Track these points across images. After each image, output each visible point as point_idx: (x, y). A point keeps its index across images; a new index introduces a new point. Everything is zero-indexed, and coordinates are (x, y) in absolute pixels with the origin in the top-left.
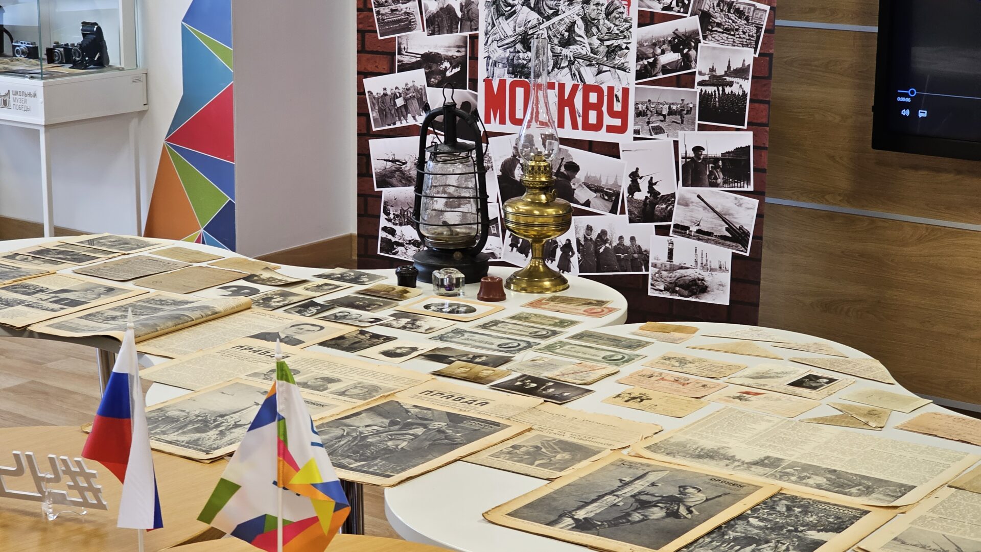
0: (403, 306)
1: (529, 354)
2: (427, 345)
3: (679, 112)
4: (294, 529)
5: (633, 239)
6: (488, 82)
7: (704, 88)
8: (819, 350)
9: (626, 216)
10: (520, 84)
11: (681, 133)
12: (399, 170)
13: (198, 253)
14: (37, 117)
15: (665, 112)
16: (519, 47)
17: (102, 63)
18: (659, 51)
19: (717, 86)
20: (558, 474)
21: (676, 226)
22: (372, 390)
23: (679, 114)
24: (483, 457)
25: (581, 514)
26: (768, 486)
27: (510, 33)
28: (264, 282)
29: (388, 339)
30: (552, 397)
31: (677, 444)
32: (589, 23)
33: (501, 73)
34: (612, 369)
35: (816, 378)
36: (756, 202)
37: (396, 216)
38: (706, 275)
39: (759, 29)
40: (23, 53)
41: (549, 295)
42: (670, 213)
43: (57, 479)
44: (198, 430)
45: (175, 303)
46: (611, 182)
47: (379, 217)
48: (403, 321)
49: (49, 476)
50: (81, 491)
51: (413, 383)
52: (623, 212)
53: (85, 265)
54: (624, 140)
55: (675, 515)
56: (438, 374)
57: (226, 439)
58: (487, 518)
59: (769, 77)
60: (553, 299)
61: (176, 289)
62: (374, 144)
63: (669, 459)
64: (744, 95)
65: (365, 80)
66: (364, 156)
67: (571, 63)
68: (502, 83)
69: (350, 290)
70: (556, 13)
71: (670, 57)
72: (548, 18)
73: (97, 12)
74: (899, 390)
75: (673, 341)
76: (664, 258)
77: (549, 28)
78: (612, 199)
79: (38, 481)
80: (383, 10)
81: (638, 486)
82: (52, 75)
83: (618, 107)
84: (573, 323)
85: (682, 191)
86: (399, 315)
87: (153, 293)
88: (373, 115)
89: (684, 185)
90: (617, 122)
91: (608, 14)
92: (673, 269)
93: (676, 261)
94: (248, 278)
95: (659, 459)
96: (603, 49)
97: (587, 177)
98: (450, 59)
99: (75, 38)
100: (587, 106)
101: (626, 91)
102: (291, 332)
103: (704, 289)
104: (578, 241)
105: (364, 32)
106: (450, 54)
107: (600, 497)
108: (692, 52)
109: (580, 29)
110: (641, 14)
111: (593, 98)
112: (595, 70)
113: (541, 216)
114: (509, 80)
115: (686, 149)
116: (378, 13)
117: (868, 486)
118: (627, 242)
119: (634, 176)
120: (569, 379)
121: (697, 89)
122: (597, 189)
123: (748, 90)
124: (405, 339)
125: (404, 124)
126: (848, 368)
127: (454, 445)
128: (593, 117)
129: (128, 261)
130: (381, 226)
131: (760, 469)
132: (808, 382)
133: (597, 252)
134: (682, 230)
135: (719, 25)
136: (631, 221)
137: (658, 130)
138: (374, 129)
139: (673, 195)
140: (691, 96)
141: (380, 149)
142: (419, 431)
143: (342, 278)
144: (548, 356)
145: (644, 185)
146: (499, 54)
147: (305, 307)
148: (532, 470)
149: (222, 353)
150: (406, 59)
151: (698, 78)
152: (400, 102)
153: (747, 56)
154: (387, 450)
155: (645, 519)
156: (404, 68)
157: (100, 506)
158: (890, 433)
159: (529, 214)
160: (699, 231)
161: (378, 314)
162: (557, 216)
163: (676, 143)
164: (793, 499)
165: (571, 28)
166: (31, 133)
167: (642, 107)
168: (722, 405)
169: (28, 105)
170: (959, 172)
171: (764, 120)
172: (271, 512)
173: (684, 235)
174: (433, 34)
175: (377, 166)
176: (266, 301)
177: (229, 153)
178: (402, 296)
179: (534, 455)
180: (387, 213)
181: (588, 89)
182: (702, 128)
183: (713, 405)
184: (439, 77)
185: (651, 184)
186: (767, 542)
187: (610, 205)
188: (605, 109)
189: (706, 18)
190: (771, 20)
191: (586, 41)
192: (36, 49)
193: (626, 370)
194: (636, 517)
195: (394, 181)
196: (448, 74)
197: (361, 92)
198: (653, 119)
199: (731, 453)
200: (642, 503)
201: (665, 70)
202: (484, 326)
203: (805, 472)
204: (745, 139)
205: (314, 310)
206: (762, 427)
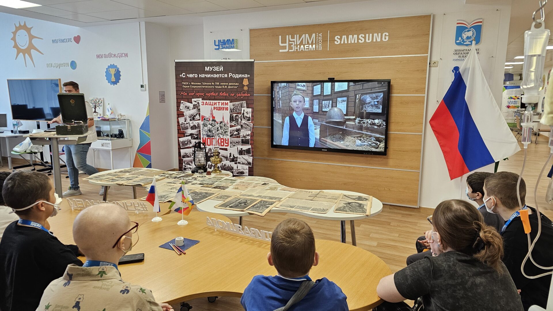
0: (193, 176)
1: (217, 183)
2: (199, 182)
3: (238, 142)
4: (185, 209)
5: (230, 165)
6: (203, 138)
7: (242, 138)
8: (266, 179)
9: (229, 161)
10: (209, 138)
11: (238, 146)
12: (186, 155)
13: (152, 170)
14: (110, 148)
15: (235, 142)
16: (208, 132)
17: (123, 137)
18: (234, 132)
19: (244, 137)
20: (225, 200)
21: (238, 162)
22: (191, 190)
23: (238, 143)
24: (212, 198)
25: (230, 206)
26: (260, 199)
27: (206, 129)
28: (166, 174)
29: (192, 182)
30: (222, 189)
31: (245, 194)
32: (221, 127)
33: (205, 136)
34: (232, 184)
35: (266, 183)
36: (252, 157)
37: (186, 163)
38: (244, 171)
39: (251, 128)
40: (106, 136)
41: (218, 173)
42: (237, 160)
43: (139, 206)
44: (160, 198)
45: (150, 178)
46: (226, 155)
47: (183, 164)
48: (194, 179)
49: (137, 206)
50: (143, 208)
51: (198, 188)
52: (228, 160)
53: (131, 173)
54: (228, 148)
55: (246, 204)
56: (202, 187)
57: (166, 199)
58: (215, 207)
59: (253, 136)
60: (219, 174)
61: (150, 176)
62: (181, 150)
63: (243, 197)
64: (249, 139)
65: (179, 139)
66: (180, 153)
67: (218, 134)
68: (205, 138)
69: (183, 175)
70: (215, 126)
71: (236, 133)
72: (214, 127)
73: (121, 127)
74: (279, 184)
75: (241, 179)
76: (236, 168)
77: (214, 128)
78: (226, 158)
79: (135, 207)
80: (182, 126)
81: (239, 201)
82: (113, 140)
83: (227, 142)
84: (223, 178)
85: (239, 156)
86: (193, 178)
87: (145, 177)
88: (181, 145)
89: (239, 155)
90: (227, 145)
91: (224, 126)
92: (238, 170)
93: (238, 168)
94: (163, 174)
95: (242, 197)
96: (224, 132)
97: (222, 155)
98: (195, 134)
99: (117, 133)
100: (221, 142)
101: (228, 139)
102: (173, 182)
103: (244, 173)
104: (220, 166)
105: (179, 130)
106: (195, 133)
107: (233, 203)
108: (240, 132)
109: (219, 128)
110: (230, 126)
111: (222, 140)
112: (222, 135)
113: (217, 160)
114: (207, 138)
115: (239, 149)
116: (181, 126)
117: (276, 198)
118: (229, 166)
119: (230, 154)
120: (225, 186)
121: (241, 138)
122: (224, 157)
123: (250, 138)
124: (195, 182)
125: (187, 146)
126: (271, 182)
127: (207, 197)
128: (222, 144)
129: (139, 172)
130: (183, 165)
131: (258, 197)
132: (265, 184)
133: (224, 168)
134: (239, 163)
135: (244, 127)
136: (230, 162)
137: (234, 146)
138: (181, 148)
139: (237, 157)
140: (240, 140)
141: (183, 152)
142: (201, 195)
143: (181, 173)
144: (221, 183)
145: (232, 155)
146: (205, 133)
147: (175, 178)
148: (221, 200)
149: (162, 186)
150: (187, 135)
151: (241, 136)
152: (186, 142)
153: (249, 132)
154: (195, 199)
155: (241, 205)
156: (187, 136)
157: (147, 210)
158: (278, 191)
159: (214, 160)
160: (242, 163)
161: (189, 178)
162: (220, 160)
163: (237, 148)
164: (264, 201)
165: (218, 128)
166: (108, 152)
167: (231, 142)
168: (251, 188)
169: (108, 146)
170: (286, 151)
171: (253, 143)
172: (181, 207)
173: (240, 164)
174: (192, 130)
175: (182, 154)
176: (168, 177)
177: (150, 154)
178: (192, 175)
179: (221, 197)
180: (184, 163)
181: (221, 139)
182: (242, 145)
183: (249, 188)
184: (193, 138)
185: (233, 155)
186: (261, 207)
187: (226, 159)
188: (224, 142)
189: (242, 126)
190: (253, 126)
191: (221, 130)
192: (108, 135)
193: (234, 184)
194: (239, 205)
195: (186, 157)
196: (195, 137)
197: (178, 141)
198: (233, 144)
199: (253, 195)
200: (240, 203)
201: (235, 135)
202: (208, 179)
203: (265, 197)
204: (250, 147)
205: (177, 178)
206: (258, 191)
